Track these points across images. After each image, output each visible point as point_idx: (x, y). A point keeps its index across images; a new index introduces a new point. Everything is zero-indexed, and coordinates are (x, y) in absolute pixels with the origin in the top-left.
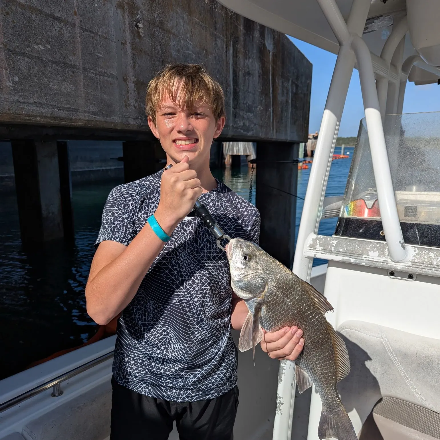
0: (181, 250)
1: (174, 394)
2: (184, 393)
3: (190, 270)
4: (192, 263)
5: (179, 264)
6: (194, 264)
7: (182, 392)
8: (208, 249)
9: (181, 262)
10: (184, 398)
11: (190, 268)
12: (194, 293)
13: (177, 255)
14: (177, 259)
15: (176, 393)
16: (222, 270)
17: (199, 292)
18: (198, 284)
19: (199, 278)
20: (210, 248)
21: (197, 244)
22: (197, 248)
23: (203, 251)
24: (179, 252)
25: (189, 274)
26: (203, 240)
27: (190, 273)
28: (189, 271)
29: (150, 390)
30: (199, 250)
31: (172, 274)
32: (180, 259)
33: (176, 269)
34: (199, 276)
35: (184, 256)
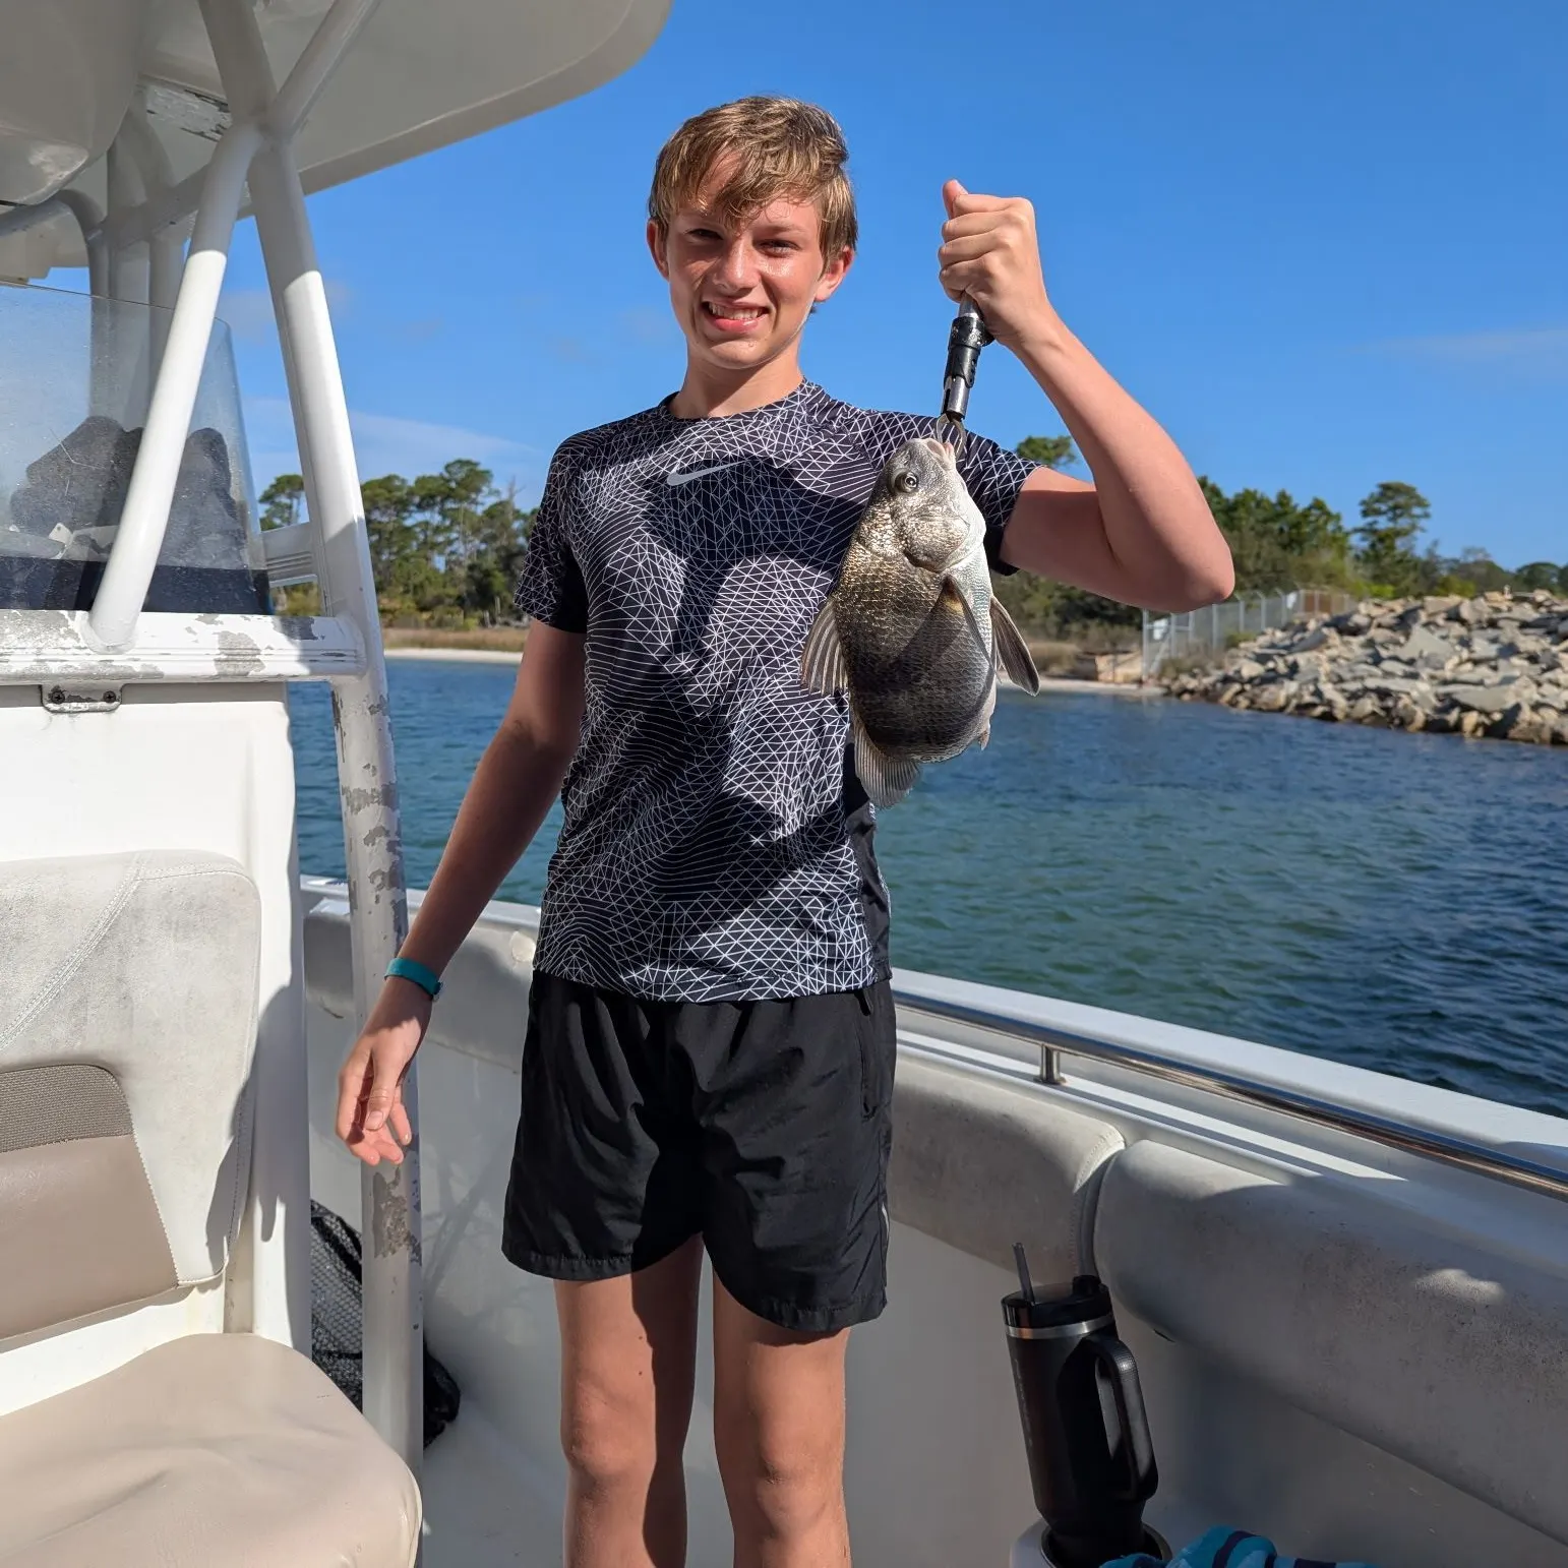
0: (667, 556)
1: (648, 978)
2: (672, 974)
3: (695, 606)
4: (700, 586)
5: (662, 592)
6: (704, 588)
7: (667, 972)
8: (741, 544)
9: (669, 588)
10: (675, 990)
11: (697, 601)
12: (711, 667)
13: (656, 573)
14: (658, 581)
15: (653, 972)
16: (801, 594)
17: (724, 661)
18: (719, 640)
19: (721, 623)
20: (748, 540)
21: (710, 535)
22: (711, 545)
23: (729, 552)
24: (661, 564)
25: (692, 616)
26: (727, 522)
27: (695, 613)
28: (692, 607)
29: (586, 969)
30: (717, 550)
31: (649, 624)
32: (666, 581)
33: (657, 607)
34: (721, 618)
35: (676, 570)
